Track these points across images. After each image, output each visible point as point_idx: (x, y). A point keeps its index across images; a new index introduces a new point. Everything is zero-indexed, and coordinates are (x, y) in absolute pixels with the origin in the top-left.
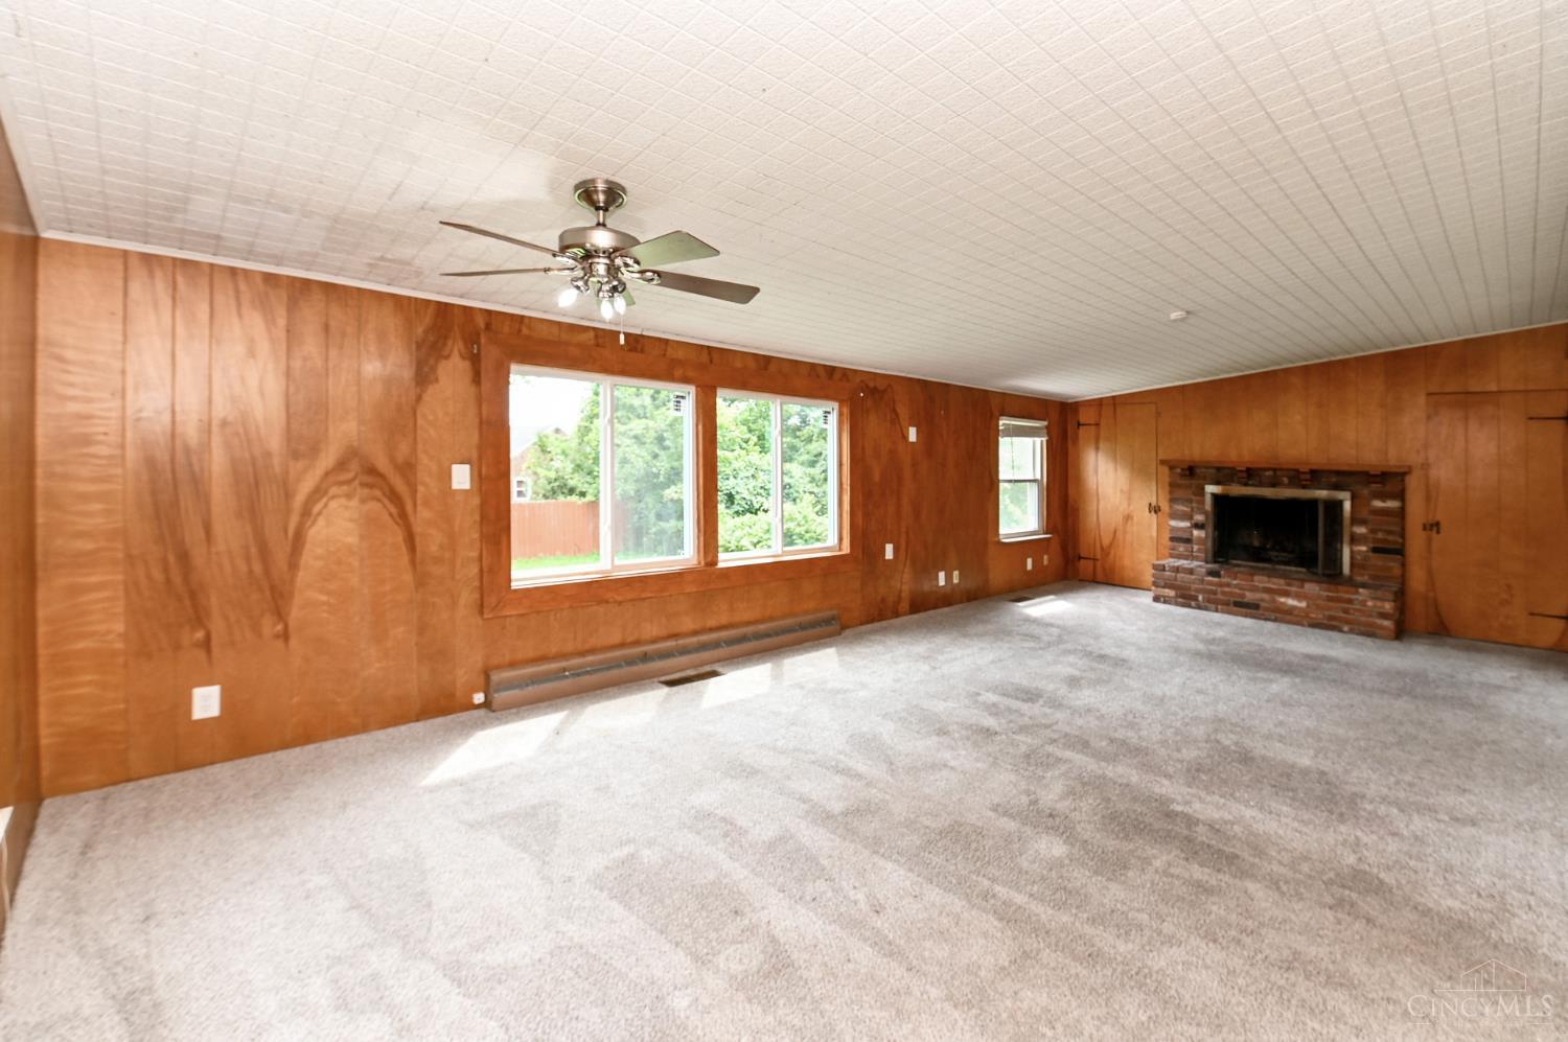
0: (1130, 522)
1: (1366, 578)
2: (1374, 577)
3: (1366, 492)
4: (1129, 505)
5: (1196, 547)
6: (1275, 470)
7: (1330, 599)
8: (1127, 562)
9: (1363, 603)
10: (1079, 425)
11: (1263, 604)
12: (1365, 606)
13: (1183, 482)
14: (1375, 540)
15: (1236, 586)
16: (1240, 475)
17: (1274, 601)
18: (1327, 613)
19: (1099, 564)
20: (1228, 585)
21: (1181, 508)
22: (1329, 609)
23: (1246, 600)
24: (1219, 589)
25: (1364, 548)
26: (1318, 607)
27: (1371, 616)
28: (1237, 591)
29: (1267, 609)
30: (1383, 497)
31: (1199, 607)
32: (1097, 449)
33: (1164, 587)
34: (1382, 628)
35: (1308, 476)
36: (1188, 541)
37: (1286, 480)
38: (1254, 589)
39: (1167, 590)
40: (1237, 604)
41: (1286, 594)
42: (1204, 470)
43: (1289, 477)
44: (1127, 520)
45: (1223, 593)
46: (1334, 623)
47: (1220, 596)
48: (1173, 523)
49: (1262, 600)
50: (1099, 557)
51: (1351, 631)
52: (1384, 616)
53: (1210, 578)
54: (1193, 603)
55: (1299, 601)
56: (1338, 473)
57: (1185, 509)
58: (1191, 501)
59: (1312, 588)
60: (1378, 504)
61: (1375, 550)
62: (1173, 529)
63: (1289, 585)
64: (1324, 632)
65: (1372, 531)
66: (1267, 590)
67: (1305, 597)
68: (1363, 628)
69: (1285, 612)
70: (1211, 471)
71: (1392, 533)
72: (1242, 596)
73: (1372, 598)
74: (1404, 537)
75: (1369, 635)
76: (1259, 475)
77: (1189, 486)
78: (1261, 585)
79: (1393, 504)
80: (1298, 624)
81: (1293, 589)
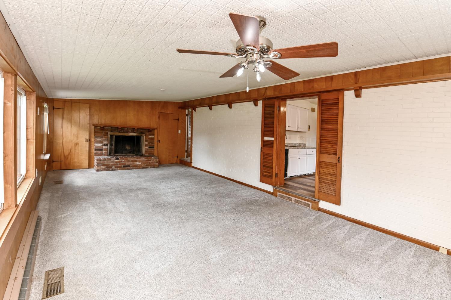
0: (77, 146)
1: (147, 154)
2: (149, 154)
3: (148, 134)
4: (77, 139)
5: (104, 152)
6: (127, 128)
7: (146, 161)
8: (76, 160)
9: (153, 160)
10: (54, 108)
11: (130, 165)
12: (153, 161)
13: (100, 131)
14: (150, 145)
15: (123, 161)
16: (119, 129)
17: (133, 164)
18: (145, 164)
19: (63, 163)
20: (121, 162)
21: (99, 139)
22: (146, 163)
23: (126, 165)
24: (119, 163)
25: (147, 147)
26: (144, 163)
27: (154, 163)
28: (124, 163)
29: (131, 166)
30: (151, 135)
31: (112, 170)
32: (63, 118)
33: (100, 166)
34: (156, 165)
35: (136, 130)
36: (102, 150)
37: (130, 131)
38: (129, 161)
39: (102, 167)
40: (124, 167)
41: (136, 161)
42: (107, 127)
44: (76, 144)
45: (120, 164)
46: (147, 166)
47: (119, 165)
48: (96, 145)
49: (131, 164)
50: (63, 160)
51: (150, 168)
52: (157, 162)
53: (116, 160)
54: (110, 169)
55: (139, 163)
56: (142, 129)
57: (101, 140)
58: (102, 137)
59: (142, 159)
60: (150, 137)
61: (149, 148)
62: (96, 147)
64: (145, 169)
65: (149, 143)
66: (132, 161)
67: (141, 161)
68: (153, 166)
69: (136, 166)
70: (109, 128)
71: (152, 143)
72: (125, 164)
73: (155, 159)
74: (154, 144)
75: (154, 167)
76: (124, 130)
77: (102, 133)
78: (130, 160)
79: (152, 137)
80: (139, 168)
81: (138, 160)
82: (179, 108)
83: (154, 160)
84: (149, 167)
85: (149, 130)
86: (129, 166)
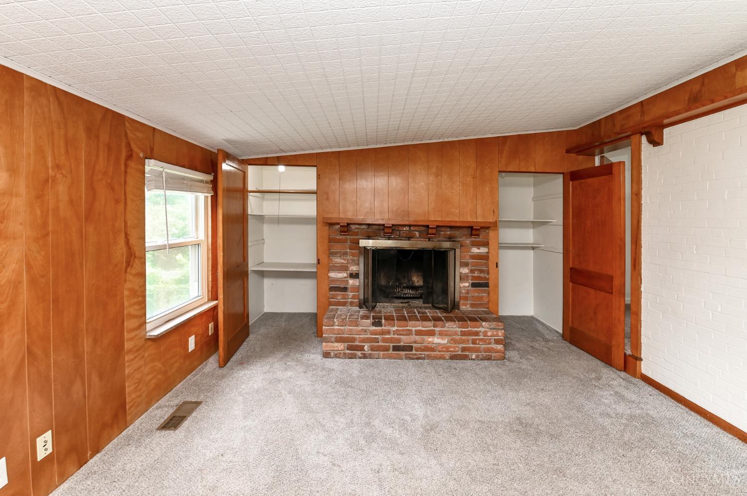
1: (468, 306)
2: (473, 306)
3: (468, 242)
5: (351, 294)
6: (410, 226)
7: (463, 334)
9: (485, 334)
11: (414, 345)
13: (341, 237)
14: (474, 278)
15: (395, 332)
16: (386, 230)
17: (423, 340)
18: (461, 346)
20: (389, 332)
21: (338, 260)
22: (463, 342)
23: (402, 344)
24: (381, 337)
25: (467, 284)
26: (455, 341)
27: (490, 343)
28: (396, 336)
29: (417, 350)
30: (478, 245)
31: (365, 356)
33: (333, 342)
34: (497, 351)
35: (434, 231)
36: (345, 289)
37: (417, 234)
38: (409, 333)
39: (336, 344)
40: (396, 348)
41: (431, 333)
42: (357, 226)
43: (420, 232)
45: (384, 340)
46: (467, 353)
47: (381, 344)
48: (333, 275)
49: (415, 342)
51: (477, 357)
52: (497, 342)
53: (374, 328)
54: (359, 353)
55: (442, 338)
56: (451, 227)
57: (343, 261)
58: (346, 254)
59: (452, 327)
60: (475, 250)
61: (474, 285)
62: (333, 280)
63: (435, 326)
64: (458, 362)
65: (472, 271)
66: (419, 333)
67: (446, 335)
68: (485, 354)
69: (433, 350)
70: (364, 227)
71: (481, 271)
72: (399, 340)
73: (491, 329)
74: (488, 274)
75: (489, 358)
76: (400, 231)
77: (345, 241)
78: (414, 329)
79: (483, 250)
80: (442, 358)
81: (438, 329)
82: (568, 151)
83: (489, 334)
84: (474, 357)
85: (471, 228)
86: (410, 348)
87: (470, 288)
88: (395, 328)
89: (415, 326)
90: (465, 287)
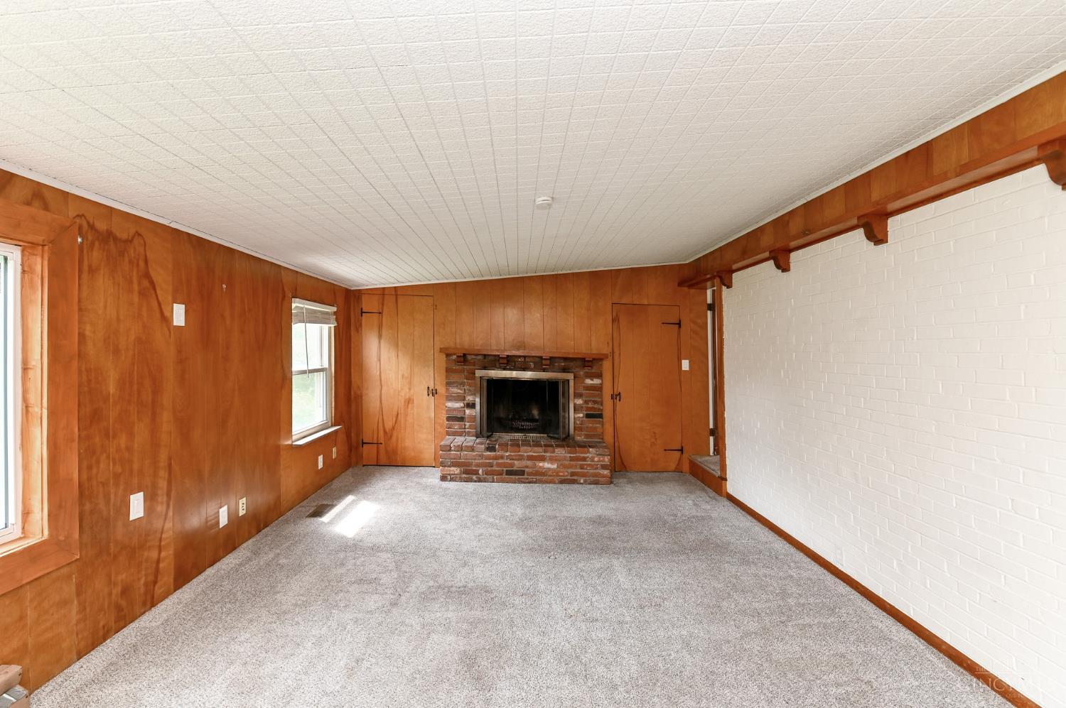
0: (410, 405)
1: (581, 438)
2: (587, 436)
3: (581, 373)
4: (410, 389)
5: (468, 424)
6: (526, 356)
7: (572, 459)
8: (408, 443)
9: (593, 458)
10: (362, 313)
11: (527, 470)
12: (593, 461)
13: (457, 368)
14: (588, 409)
15: (508, 457)
16: (501, 361)
17: (535, 466)
18: (570, 470)
19: (382, 447)
20: (502, 457)
21: (455, 390)
22: (571, 467)
23: (515, 468)
24: (495, 462)
26: (565, 467)
27: (597, 469)
28: (508, 461)
29: (529, 474)
30: (592, 376)
31: (480, 480)
32: (380, 336)
33: (449, 466)
34: (604, 476)
35: (548, 362)
36: (462, 419)
37: (533, 366)
38: (521, 458)
39: (452, 468)
40: (509, 473)
41: (543, 459)
42: (473, 357)
43: (534, 363)
44: (409, 402)
45: (498, 465)
46: (575, 478)
47: (495, 468)
48: (450, 404)
49: (527, 467)
50: (382, 440)
51: (585, 482)
52: (604, 467)
53: (489, 453)
54: (474, 477)
55: (552, 464)
56: (565, 359)
57: (459, 391)
58: (463, 384)
59: (560, 452)
60: (589, 381)
61: (588, 416)
62: (450, 410)
63: (545, 452)
64: (567, 486)
65: (586, 402)
66: (530, 458)
67: (556, 460)
68: (592, 479)
69: (543, 474)
70: (480, 357)
71: (595, 402)
72: (512, 465)
73: (597, 455)
74: (602, 405)
75: (596, 483)
76: (515, 362)
77: (463, 371)
78: (526, 454)
79: (596, 381)
80: (552, 482)
81: (548, 454)
82: (681, 284)
83: (596, 459)
84: (582, 481)
85: (583, 359)
86: (522, 473)
87: (585, 419)
88: (507, 454)
89: (526, 451)
90: (579, 417)
